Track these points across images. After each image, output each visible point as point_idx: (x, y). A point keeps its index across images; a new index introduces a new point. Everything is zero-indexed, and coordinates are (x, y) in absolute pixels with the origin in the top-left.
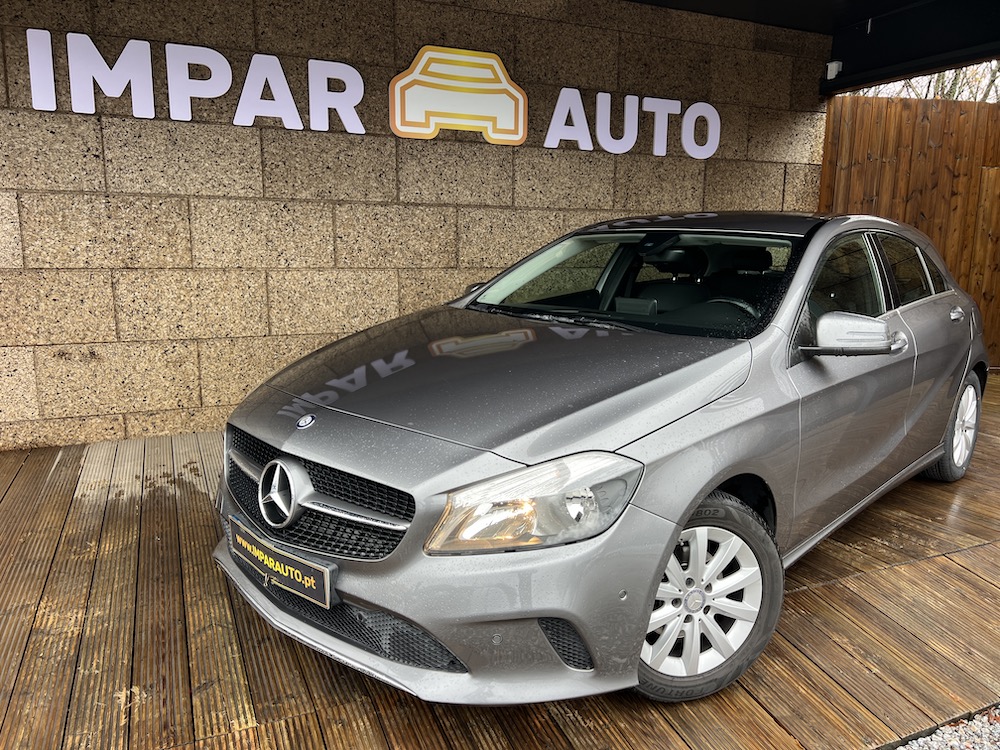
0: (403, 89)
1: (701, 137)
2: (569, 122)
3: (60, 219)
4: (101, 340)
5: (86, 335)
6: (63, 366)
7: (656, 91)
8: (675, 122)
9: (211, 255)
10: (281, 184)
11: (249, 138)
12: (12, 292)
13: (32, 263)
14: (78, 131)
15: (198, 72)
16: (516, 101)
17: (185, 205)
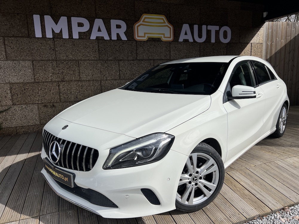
0: (138, 27)
1: (225, 37)
2: (186, 34)
3: (44, 68)
4: (56, 101)
5: (51, 100)
6: (45, 109)
7: (211, 23)
8: (217, 33)
9: (85, 76)
10: (104, 56)
11: (95, 43)
12: (31, 89)
13: (37, 80)
14: (48, 43)
15: (80, 25)
16: (170, 28)
17: (78, 62)
